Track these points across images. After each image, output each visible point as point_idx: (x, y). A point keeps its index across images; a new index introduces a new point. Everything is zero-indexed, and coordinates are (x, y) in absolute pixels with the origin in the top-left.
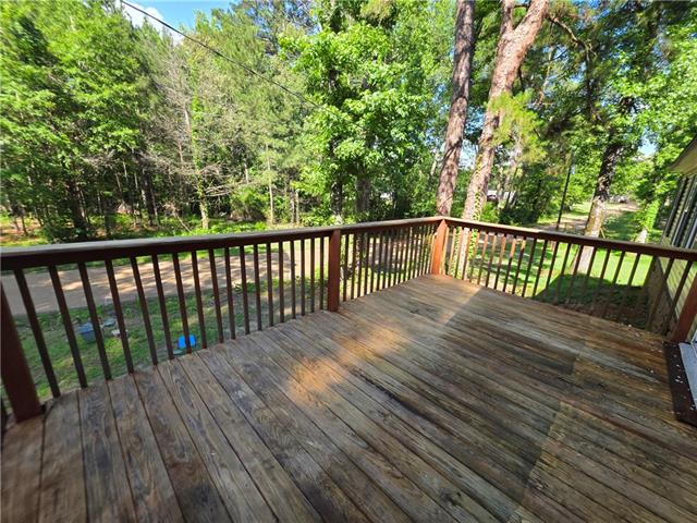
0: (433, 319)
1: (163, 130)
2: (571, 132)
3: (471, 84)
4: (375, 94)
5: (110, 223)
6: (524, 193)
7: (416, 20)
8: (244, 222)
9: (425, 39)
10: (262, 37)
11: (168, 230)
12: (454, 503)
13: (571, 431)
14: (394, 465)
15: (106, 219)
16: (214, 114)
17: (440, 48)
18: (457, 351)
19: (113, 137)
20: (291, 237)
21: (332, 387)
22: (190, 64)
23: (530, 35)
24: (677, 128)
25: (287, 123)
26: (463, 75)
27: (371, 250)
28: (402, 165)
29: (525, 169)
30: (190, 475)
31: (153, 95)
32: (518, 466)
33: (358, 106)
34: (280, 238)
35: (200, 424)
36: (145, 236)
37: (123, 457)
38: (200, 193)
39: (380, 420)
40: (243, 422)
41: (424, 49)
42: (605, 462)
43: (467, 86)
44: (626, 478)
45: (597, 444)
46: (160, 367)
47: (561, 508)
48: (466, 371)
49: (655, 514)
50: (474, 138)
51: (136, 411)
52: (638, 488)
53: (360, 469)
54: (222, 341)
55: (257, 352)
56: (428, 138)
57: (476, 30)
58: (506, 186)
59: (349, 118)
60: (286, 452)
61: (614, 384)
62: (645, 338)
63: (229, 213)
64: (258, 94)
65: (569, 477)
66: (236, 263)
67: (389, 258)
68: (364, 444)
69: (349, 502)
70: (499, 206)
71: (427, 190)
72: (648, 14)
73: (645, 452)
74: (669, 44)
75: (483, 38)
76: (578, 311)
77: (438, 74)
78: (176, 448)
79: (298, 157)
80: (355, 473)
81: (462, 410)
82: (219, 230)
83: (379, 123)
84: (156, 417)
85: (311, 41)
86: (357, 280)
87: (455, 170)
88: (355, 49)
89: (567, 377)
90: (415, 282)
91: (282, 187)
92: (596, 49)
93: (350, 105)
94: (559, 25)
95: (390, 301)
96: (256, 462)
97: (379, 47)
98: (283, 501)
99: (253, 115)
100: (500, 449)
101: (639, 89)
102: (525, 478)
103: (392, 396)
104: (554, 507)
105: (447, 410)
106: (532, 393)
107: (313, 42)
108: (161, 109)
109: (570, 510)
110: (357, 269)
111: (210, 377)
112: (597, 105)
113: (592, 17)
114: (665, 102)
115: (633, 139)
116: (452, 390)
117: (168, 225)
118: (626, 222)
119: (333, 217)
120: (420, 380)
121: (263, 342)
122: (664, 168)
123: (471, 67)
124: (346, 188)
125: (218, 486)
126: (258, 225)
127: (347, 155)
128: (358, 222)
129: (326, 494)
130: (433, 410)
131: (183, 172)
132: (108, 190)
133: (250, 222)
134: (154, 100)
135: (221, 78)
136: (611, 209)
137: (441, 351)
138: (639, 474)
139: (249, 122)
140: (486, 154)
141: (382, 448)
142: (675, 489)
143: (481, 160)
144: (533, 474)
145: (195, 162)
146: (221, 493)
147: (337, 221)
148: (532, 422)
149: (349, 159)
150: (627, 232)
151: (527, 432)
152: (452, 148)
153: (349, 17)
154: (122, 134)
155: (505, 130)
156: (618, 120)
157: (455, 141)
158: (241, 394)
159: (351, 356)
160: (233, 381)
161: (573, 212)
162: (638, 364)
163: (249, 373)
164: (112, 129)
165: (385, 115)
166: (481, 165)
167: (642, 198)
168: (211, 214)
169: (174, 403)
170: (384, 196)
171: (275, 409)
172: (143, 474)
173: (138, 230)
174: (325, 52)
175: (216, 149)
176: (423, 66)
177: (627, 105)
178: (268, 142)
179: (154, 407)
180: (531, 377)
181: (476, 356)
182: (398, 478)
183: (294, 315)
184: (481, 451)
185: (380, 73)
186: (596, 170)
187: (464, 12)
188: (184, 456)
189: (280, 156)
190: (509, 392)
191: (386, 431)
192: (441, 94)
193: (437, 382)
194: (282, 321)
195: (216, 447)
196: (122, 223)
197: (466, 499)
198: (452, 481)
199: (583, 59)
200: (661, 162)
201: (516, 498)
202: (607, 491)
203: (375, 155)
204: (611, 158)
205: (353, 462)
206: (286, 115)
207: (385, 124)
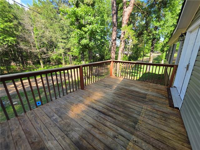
0: (111, 89)
1: (25, 38)
2: (143, 35)
3: (117, 23)
4: (90, 26)
5: (8, 69)
6: (134, 52)
7: (101, 5)
8: (55, 65)
9: (104, 10)
10: (55, 8)
11: (30, 69)
12: (116, 138)
13: (146, 114)
14: (100, 131)
15: (7, 67)
16: (41, 32)
17: (109, 13)
18: (117, 97)
19: (6, 41)
20: (71, 68)
21: (82, 111)
22: (32, 17)
23: (131, 10)
24: (168, 34)
25: (66, 35)
26: (115, 20)
27: (94, 70)
28: (101, 46)
29: (134, 45)
30: (38, 145)
31: (20, 26)
32: (133, 125)
33: (86, 29)
34: (67, 69)
35: (41, 129)
36: (22, 72)
37: (14, 144)
38: (39, 57)
39: (96, 118)
40: (55, 126)
41: (104, 13)
42: (153, 120)
43: (116, 23)
44: (158, 123)
45: (152, 116)
46: (27, 113)
47: (143, 134)
48: (120, 102)
49: (164, 131)
50: (119, 38)
51: (19, 128)
52: (161, 125)
53: (91, 134)
54: (48, 102)
55: (59, 104)
56: (108, 38)
57: (117, 8)
58: (129, 50)
59: (84, 33)
60: (69, 132)
61: (156, 100)
62: (163, 87)
63: (50, 63)
64: (56, 26)
65: (145, 126)
66: (54, 77)
67: (99, 72)
68: (92, 126)
69: (88, 143)
70: (128, 56)
71: (109, 52)
72: (158, 5)
73: (162, 116)
74: (164, 13)
75: (119, 10)
76: (147, 82)
77: (109, 20)
78: (33, 138)
79: (70, 45)
80: (89, 135)
81: (118, 112)
82: (47, 68)
83: (93, 34)
84: (26, 129)
85: (70, 10)
86: (91, 79)
87: (115, 47)
88: (83, 13)
89: (145, 100)
90: (106, 78)
91: (66, 54)
92: (147, 14)
93: (84, 29)
94: (138, 7)
95: (98, 85)
96: (60, 137)
97: (90, 12)
98: (68, 147)
99: (55, 32)
100: (128, 121)
101: (158, 24)
102: (134, 128)
103: (100, 111)
104: (141, 134)
105: (115, 113)
106: (137, 105)
107: (71, 10)
108: (23, 31)
109: (146, 134)
110: (91, 76)
111: (44, 114)
112: (149, 28)
113: (145, 6)
114: (164, 27)
115: (158, 37)
116: (116, 107)
117: (30, 68)
118: (159, 58)
119: (82, 62)
120: (108, 106)
121: (61, 101)
122: (166, 44)
123: (117, 18)
124: (85, 53)
125: (47, 146)
126: (60, 66)
127: (84, 44)
128: (89, 63)
129: (81, 143)
130: (111, 114)
131: (33, 51)
132: (7, 58)
133: (57, 65)
134: (20, 28)
135: (43, 21)
136: (155, 55)
137: (113, 97)
138: (161, 122)
139: (54, 34)
140: (122, 42)
141: (97, 126)
142: (169, 124)
143: (121, 44)
144: (136, 127)
145: (37, 47)
146: (48, 148)
147: (83, 63)
148: (136, 113)
149: (85, 45)
150: (159, 61)
151: (135, 116)
152: (114, 41)
153: (81, 3)
154: (10, 39)
155: (126, 35)
156: (154, 32)
157: (114, 39)
158: (54, 118)
159: (87, 102)
160: (52, 114)
161: (146, 56)
162: (161, 94)
163: (57, 111)
164: (6, 38)
165: (94, 32)
166: (121, 45)
167: (162, 52)
168: (44, 63)
169: (32, 124)
170: (97, 55)
171: (65, 121)
172: (21, 148)
173: (19, 70)
174: (74, 14)
175: (44, 43)
176: (104, 18)
177: (156, 28)
178: (60, 40)
179: (25, 126)
180: (136, 101)
181: (122, 97)
182: (101, 134)
183: (71, 92)
184: (124, 123)
185: (91, 20)
186: (150, 45)
187: (114, 3)
188: (36, 139)
189: (64, 44)
190: (131, 106)
191: (98, 121)
192: (110, 26)
193: (112, 106)
194: (67, 94)
195: (46, 135)
196: (13, 68)
197: (120, 136)
198: (116, 132)
199: (145, 16)
200: (165, 42)
201: (132, 133)
202: (154, 127)
203: (92, 43)
204: (154, 42)
205: (89, 132)
206: (65, 32)
207: (94, 35)
